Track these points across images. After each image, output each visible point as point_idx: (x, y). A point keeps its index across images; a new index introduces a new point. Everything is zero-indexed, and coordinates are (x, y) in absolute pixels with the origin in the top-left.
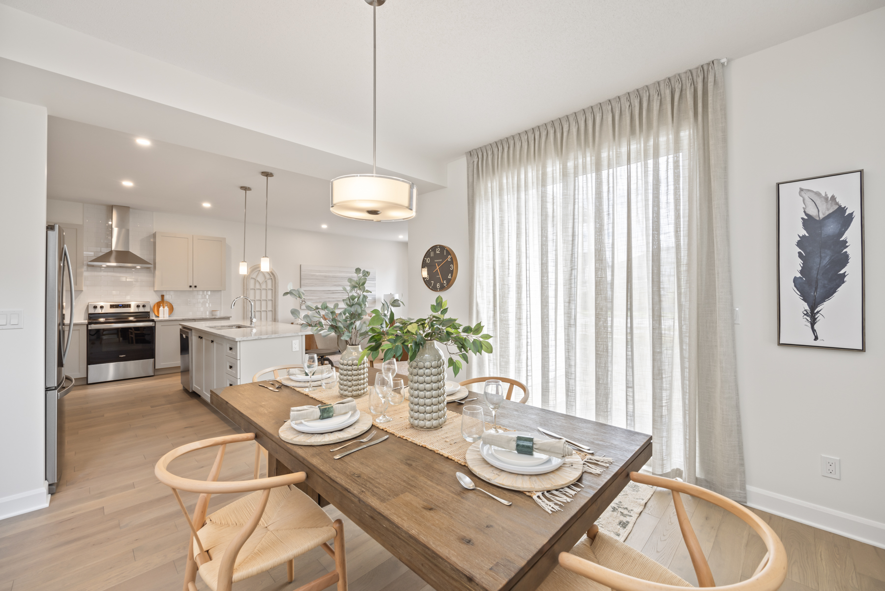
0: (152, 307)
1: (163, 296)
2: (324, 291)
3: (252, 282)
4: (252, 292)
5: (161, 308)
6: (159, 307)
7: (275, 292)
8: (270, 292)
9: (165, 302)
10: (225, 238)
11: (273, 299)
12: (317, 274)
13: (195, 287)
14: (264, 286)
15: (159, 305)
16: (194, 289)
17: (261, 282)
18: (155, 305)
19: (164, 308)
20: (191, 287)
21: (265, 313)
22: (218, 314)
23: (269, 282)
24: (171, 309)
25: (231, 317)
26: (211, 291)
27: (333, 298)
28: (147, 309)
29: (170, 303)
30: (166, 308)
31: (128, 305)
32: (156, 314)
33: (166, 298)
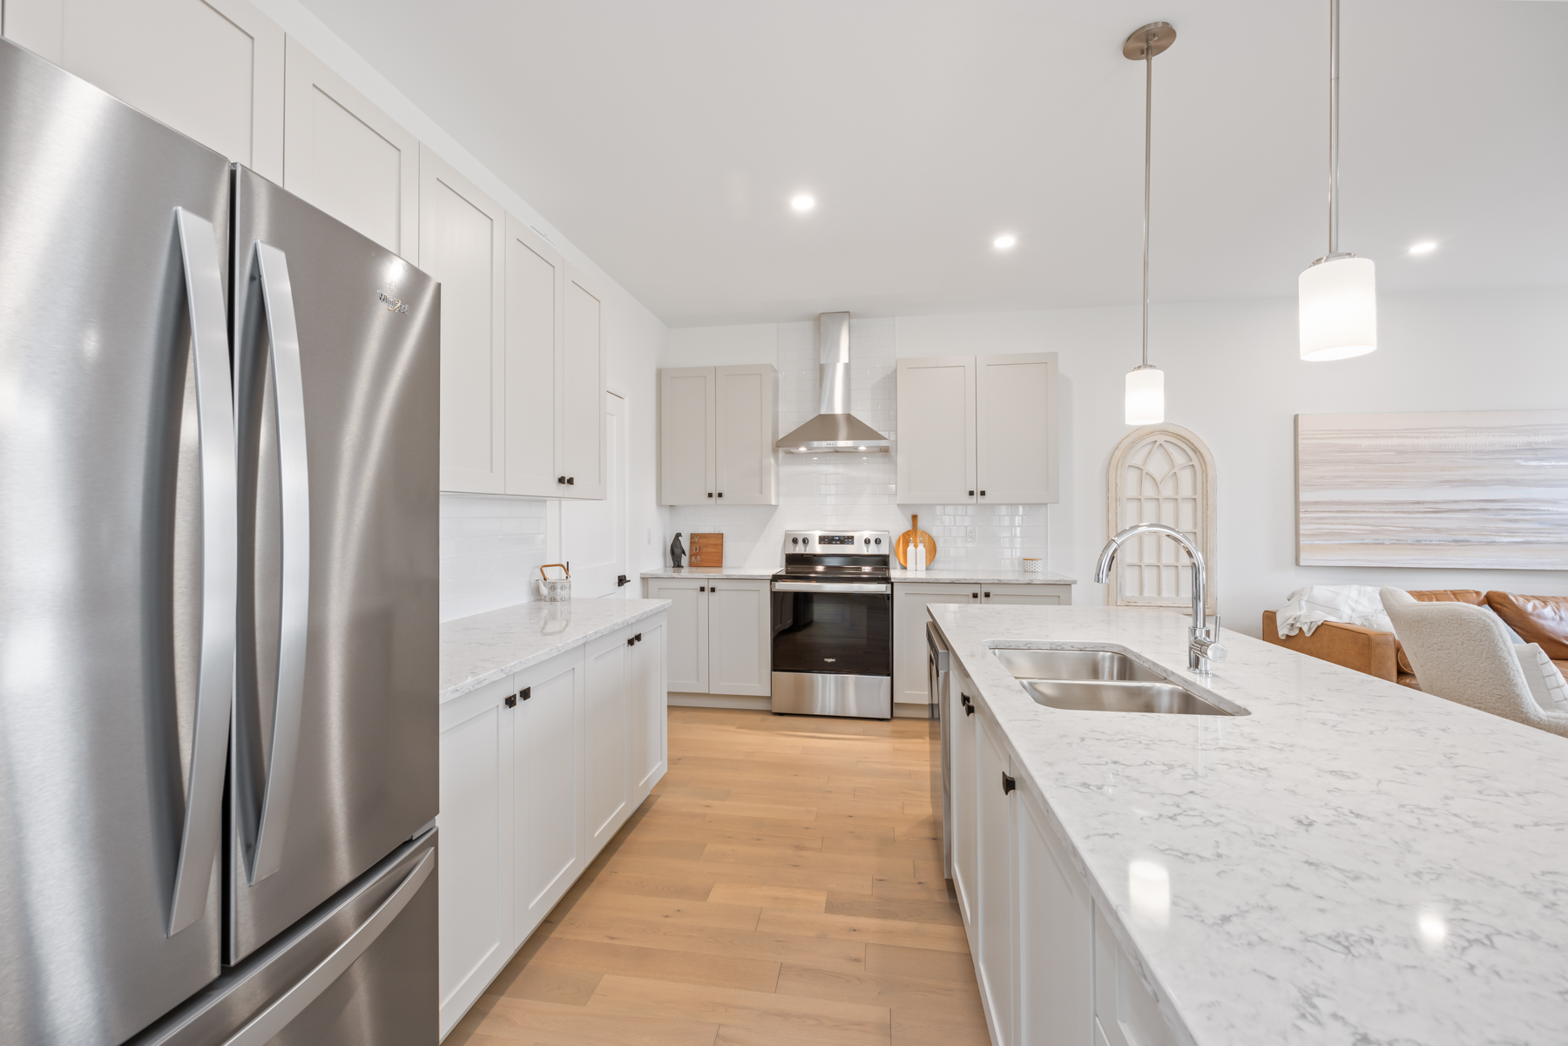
0: (894, 542)
1: (915, 517)
2: (1393, 503)
3: (1132, 476)
4: (1131, 508)
5: (911, 548)
6: (906, 544)
7: (1206, 507)
8: (1186, 509)
9: (919, 534)
10: (1057, 353)
12: (1364, 443)
13: (983, 493)
14: (1169, 490)
15: (907, 538)
16: (981, 499)
17: (1158, 479)
18: (899, 539)
19: (916, 546)
20: (971, 493)
21: (1154, 570)
22: (1040, 569)
23: (1186, 477)
24: (932, 550)
25: (1075, 582)
26: (1023, 505)
27: (1438, 530)
28: (883, 550)
29: (930, 537)
30: (921, 548)
31: (849, 537)
32: (902, 562)
33: (922, 524)
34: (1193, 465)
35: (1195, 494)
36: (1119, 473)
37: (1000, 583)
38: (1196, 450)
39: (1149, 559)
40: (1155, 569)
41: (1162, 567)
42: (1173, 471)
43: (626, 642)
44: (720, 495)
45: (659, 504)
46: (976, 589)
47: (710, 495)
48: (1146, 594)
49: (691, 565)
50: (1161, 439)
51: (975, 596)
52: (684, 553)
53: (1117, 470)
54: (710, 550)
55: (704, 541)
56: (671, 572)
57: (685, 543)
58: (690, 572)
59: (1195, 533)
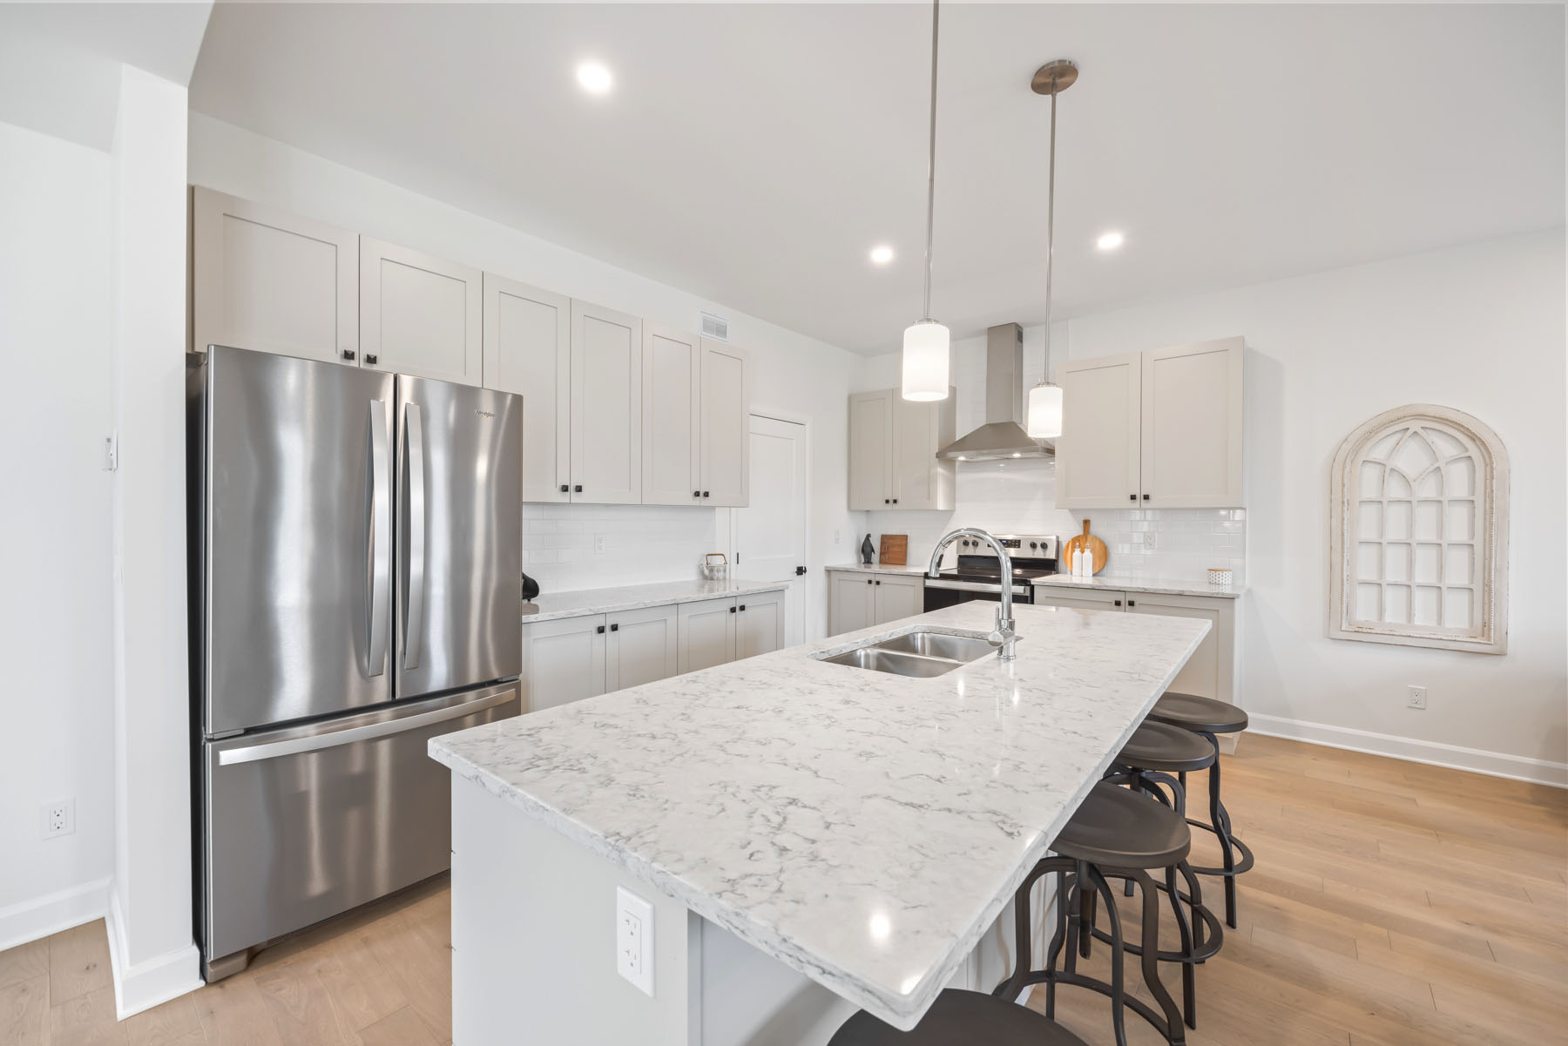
0: (1062, 547)
1: (1086, 523)
3: (1370, 475)
4: (1368, 515)
5: (1077, 552)
6: (1074, 548)
7: (1489, 513)
8: (1457, 514)
9: (1089, 538)
11: (1478, 543)
13: (1146, 497)
14: (1428, 490)
15: (1079, 542)
16: (1144, 504)
17: (1410, 477)
18: (1069, 545)
19: (1083, 552)
20: (1137, 497)
23: (1457, 472)
24: (1103, 557)
25: (1238, 596)
28: (1050, 553)
29: (1102, 542)
30: (1088, 553)
31: (1017, 541)
33: (1094, 529)
34: (1470, 457)
35: (1473, 495)
36: (1347, 470)
37: (1145, 592)
38: (1473, 437)
39: (1394, 573)
40: (1405, 589)
41: (1415, 589)
42: (1436, 466)
43: (729, 610)
44: (895, 501)
45: (850, 509)
46: (1120, 597)
47: (887, 502)
48: (1388, 618)
49: (881, 562)
50: (1415, 426)
51: (1118, 603)
52: (873, 550)
53: (1344, 467)
54: (896, 549)
55: (891, 541)
56: (862, 568)
57: (876, 543)
58: (880, 568)
59: (1472, 545)
